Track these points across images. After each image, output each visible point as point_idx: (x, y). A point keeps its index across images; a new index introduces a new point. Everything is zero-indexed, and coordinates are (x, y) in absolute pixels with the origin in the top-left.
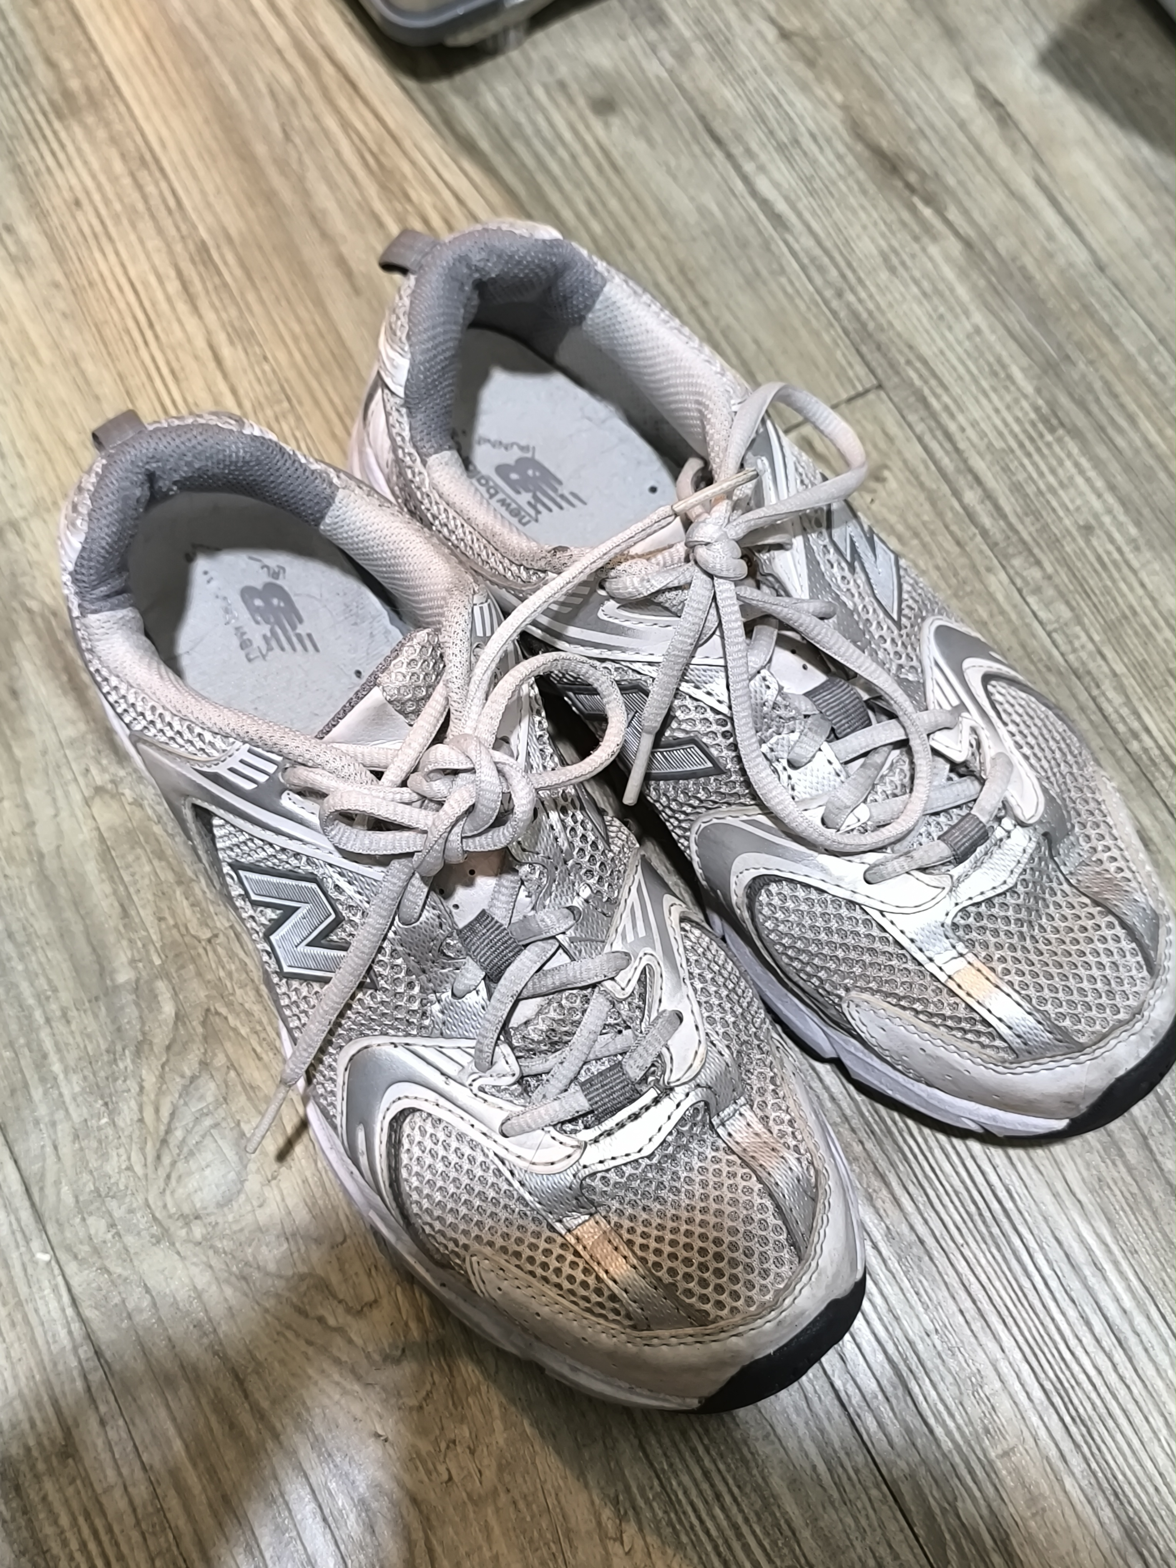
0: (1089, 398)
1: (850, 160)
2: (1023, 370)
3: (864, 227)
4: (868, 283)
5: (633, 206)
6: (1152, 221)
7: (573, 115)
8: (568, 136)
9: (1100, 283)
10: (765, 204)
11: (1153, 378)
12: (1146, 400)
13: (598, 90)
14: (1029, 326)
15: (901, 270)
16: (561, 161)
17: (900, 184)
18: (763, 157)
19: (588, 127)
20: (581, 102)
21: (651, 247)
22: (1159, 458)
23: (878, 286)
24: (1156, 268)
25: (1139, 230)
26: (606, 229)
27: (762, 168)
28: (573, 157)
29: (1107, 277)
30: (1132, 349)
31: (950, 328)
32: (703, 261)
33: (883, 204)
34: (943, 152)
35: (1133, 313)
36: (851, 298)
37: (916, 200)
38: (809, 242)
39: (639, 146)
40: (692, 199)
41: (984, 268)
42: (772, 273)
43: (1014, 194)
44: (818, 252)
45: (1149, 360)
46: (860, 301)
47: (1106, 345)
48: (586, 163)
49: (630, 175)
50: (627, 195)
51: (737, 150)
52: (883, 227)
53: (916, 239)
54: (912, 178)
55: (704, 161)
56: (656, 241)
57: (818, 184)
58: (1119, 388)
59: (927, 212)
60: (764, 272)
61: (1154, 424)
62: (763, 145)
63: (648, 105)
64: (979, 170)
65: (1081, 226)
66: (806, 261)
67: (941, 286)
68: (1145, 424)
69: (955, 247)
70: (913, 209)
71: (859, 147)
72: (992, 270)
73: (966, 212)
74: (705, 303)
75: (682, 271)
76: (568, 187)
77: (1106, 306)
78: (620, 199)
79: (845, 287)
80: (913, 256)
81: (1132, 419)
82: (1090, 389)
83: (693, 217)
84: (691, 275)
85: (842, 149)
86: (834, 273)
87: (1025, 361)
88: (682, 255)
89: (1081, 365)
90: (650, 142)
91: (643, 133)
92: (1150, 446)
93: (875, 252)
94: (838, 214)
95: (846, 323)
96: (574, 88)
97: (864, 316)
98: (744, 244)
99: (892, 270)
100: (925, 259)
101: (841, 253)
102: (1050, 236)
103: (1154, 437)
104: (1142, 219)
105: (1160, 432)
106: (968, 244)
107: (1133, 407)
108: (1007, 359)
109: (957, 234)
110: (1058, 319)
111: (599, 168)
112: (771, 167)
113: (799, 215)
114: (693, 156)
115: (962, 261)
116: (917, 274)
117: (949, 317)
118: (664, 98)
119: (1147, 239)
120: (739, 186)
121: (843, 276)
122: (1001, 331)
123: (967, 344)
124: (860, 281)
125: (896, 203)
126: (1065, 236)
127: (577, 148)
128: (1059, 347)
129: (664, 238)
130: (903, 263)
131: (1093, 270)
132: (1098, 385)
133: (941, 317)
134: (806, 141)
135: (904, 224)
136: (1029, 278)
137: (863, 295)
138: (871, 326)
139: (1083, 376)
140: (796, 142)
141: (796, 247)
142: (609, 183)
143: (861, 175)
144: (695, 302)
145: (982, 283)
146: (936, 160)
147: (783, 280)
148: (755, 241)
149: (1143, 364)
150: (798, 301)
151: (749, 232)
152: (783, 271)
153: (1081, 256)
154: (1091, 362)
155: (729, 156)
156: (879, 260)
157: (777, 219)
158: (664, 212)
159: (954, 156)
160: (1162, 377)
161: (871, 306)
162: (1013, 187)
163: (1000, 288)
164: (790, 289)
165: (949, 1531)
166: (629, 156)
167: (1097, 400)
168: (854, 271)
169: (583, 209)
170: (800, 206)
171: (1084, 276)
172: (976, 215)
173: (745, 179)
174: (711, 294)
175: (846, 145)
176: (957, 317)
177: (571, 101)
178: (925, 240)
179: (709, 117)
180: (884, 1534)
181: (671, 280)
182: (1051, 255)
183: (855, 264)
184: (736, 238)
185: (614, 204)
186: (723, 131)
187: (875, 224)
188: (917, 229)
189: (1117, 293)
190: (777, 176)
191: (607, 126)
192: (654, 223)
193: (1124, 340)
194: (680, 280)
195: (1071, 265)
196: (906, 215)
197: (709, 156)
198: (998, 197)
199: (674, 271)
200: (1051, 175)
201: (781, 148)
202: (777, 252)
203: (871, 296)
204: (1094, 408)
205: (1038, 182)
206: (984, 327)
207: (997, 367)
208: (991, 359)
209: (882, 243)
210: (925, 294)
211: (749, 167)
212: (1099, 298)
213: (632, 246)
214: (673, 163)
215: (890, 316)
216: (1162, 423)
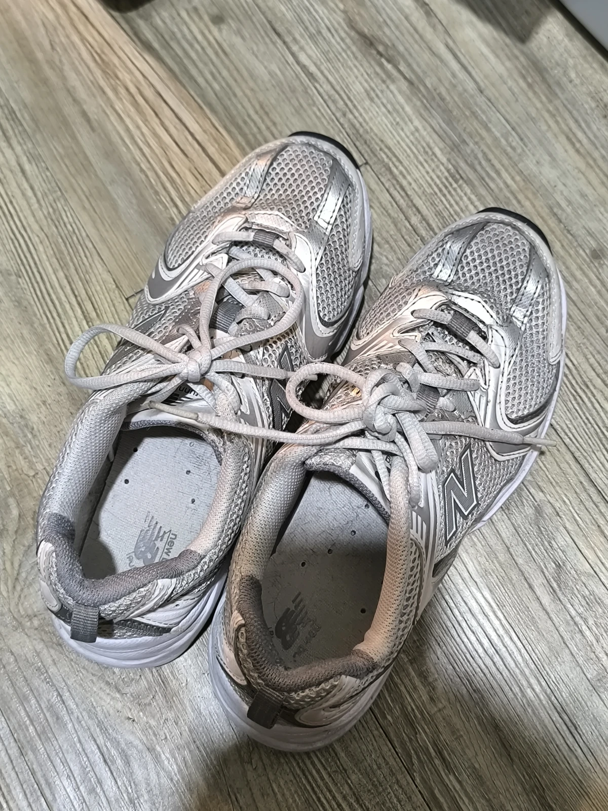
0: (476, 162)
1: (348, 41)
2: (441, 150)
3: (357, 77)
4: (359, 107)
5: (235, 74)
6: (508, 64)
7: (202, 25)
8: (200, 37)
9: (481, 100)
10: (304, 68)
11: (509, 149)
12: (506, 161)
13: (215, 11)
14: (443, 125)
15: (376, 99)
16: (197, 52)
17: (374, 52)
18: (303, 42)
19: (210, 31)
20: (206, 18)
21: (246, 96)
22: (512, 193)
23: (364, 109)
24: (510, 89)
25: (501, 69)
26: (222, 87)
27: (302, 48)
28: (203, 48)
29: (486, 97)
30: (498, 135)
31: (402, 130)
32: (273, 101)
33: (366, 64)
34: (397, 33)
35: (498, 114)
36: (351, 116)
37: (383, 60)
38: (327, 87)
39: (237, 40)
40: (266, 68)
41: (420, 96)
42: (309, 105)
43: (434, 54)
44: (333, 92)
45: (507, 140)
46: (355, 117)
47: (484, 133)
48: (210, 51)
49: (233, 56)
50: (232, 67)
51: (288, 39)
52: (366, 76)
53: (384, 82)
54: (381, 48)
55: (271, 46)
56: (248, 92)
57: (331, 55)
58: (491, 156)
59: (389, 67)
60: (305, 105)
61: (510, 174)
62: (302, 36)
63: (241, 17)
64: (416, 42)
65: (470, 69)
66: (326, 97)
67: (398, 107)
68: (505, 175)
69: (404, 85)
70: (381, 66)
71: (353, 34)
72: (424, 96)
73: (409, 66)
74: (274, 124)
75: (262, 107)
76: (200, 65)
77: (484, 112)
78: (229, 70)
79: (348, 110)
80: (382, 92)
81: (498, 173)
82: (476, 158)
83: (266, 77)
84: (267, 110)
85: (343, 35)
86: (341, 103)
87: (442, 145)
88: (261, 98)
89: (471, 145)
90: (243, 38)
91: (239, 33)
92: (508, 186)
93: (363, 90)
94: (342, 71)
95: (348, 130)
96: (202, 10)
97: (358, 125)
98: (293, 91)
99: (372, 100)
100: (389, 92)
101: (345, 92)
102: (454, 75)
103: (509, 181)
104: (503, 64)
105: (513, 179)
106: (411, 83)
107: (498, 166)
108: (432, 145)
109: (405, 78)
110: (459, 121)
111: (216, 53)
112: (307, 47)
113: (322, 73)
114: (266, 43)
115: (408, 92)
116: (385, 101)
117: (401, 123)
118: (250, 13)
119: (505, 74)
120: (291, 59)
121: (346, 105)
122: (429, 129)
123: (411, 137)
124: (355, 106)
125: (373, 63)
126: (462, 75)
127: (205, 44)
128: (460, 136)
129: (252, 90)
130: (377, 96)
131: (477, 92)
132: (480, 156)
133: (398, 123)
134: (325, 31)
135: (378, 74)
136: (443, 99)
137: (357, 114)
138: (361, 131)
139: (472, 151)
140: (319, 32)
141: (321, 90)
142: (222, 62)
143: (354, 49)
144: (269, 124)
145: (418, 103)
146: (393, 38)
147: (315, 109)
148: (300, 89)
149: (503, 142)
150: (323, 119)
151: (296, 84)
152: (314, 104)
153: (470, 86)
154: (476, 143)
155: (285, 43)
156: (365, 94)
157: (310, 75)
158: (252, 75)
159: (403, 35)
160: (514, 149)
161: (361, 120)
162: (434, 50)
163: (428, 105)
164: (318, 113)
165: (413, 750)
166: (232, 46)
167: (480, 163)
168: (352, 102)
169: (209, 77)
170: (323, 68)
171: (472, 96)
172: (415, 66)
173: (293, 54)
174: (278, 120)
175: (346, 32)
176: (406, 123)
177: (201, 18)
178: (388, 82)
179: (274, 22)
180: (381, 753)
181: (257, 112)
182: (455, 86)
183: (352, 98)
184: (289, 87)
185: (225, 73)
186: (281, 29)
187: (362, 75)
188: (384, 76)
189: (490, 104)
190: (310, 52)
191: (220, 30)
192: (246, 82)
193: (493, 130)
194: (261, 112)
195: (465, 90)
196: (378, 69)
197: (274, 43)
198: (427, 56)
199: (258, 107)
200: (454, 42)
201: (311, 37)
202: (311, 94)
203: (361, 115)
204: (478, 168)
205: (447, 46)
206: (420, 127)
207: (427, 149)
208: (425, 145)
209: (366, 85)
210: (389, 111)
211: (295, 48)
212: (481, 109)
213: (235, 95)
214: (255, 48)
215: (371, 125)
216: (514, 173)
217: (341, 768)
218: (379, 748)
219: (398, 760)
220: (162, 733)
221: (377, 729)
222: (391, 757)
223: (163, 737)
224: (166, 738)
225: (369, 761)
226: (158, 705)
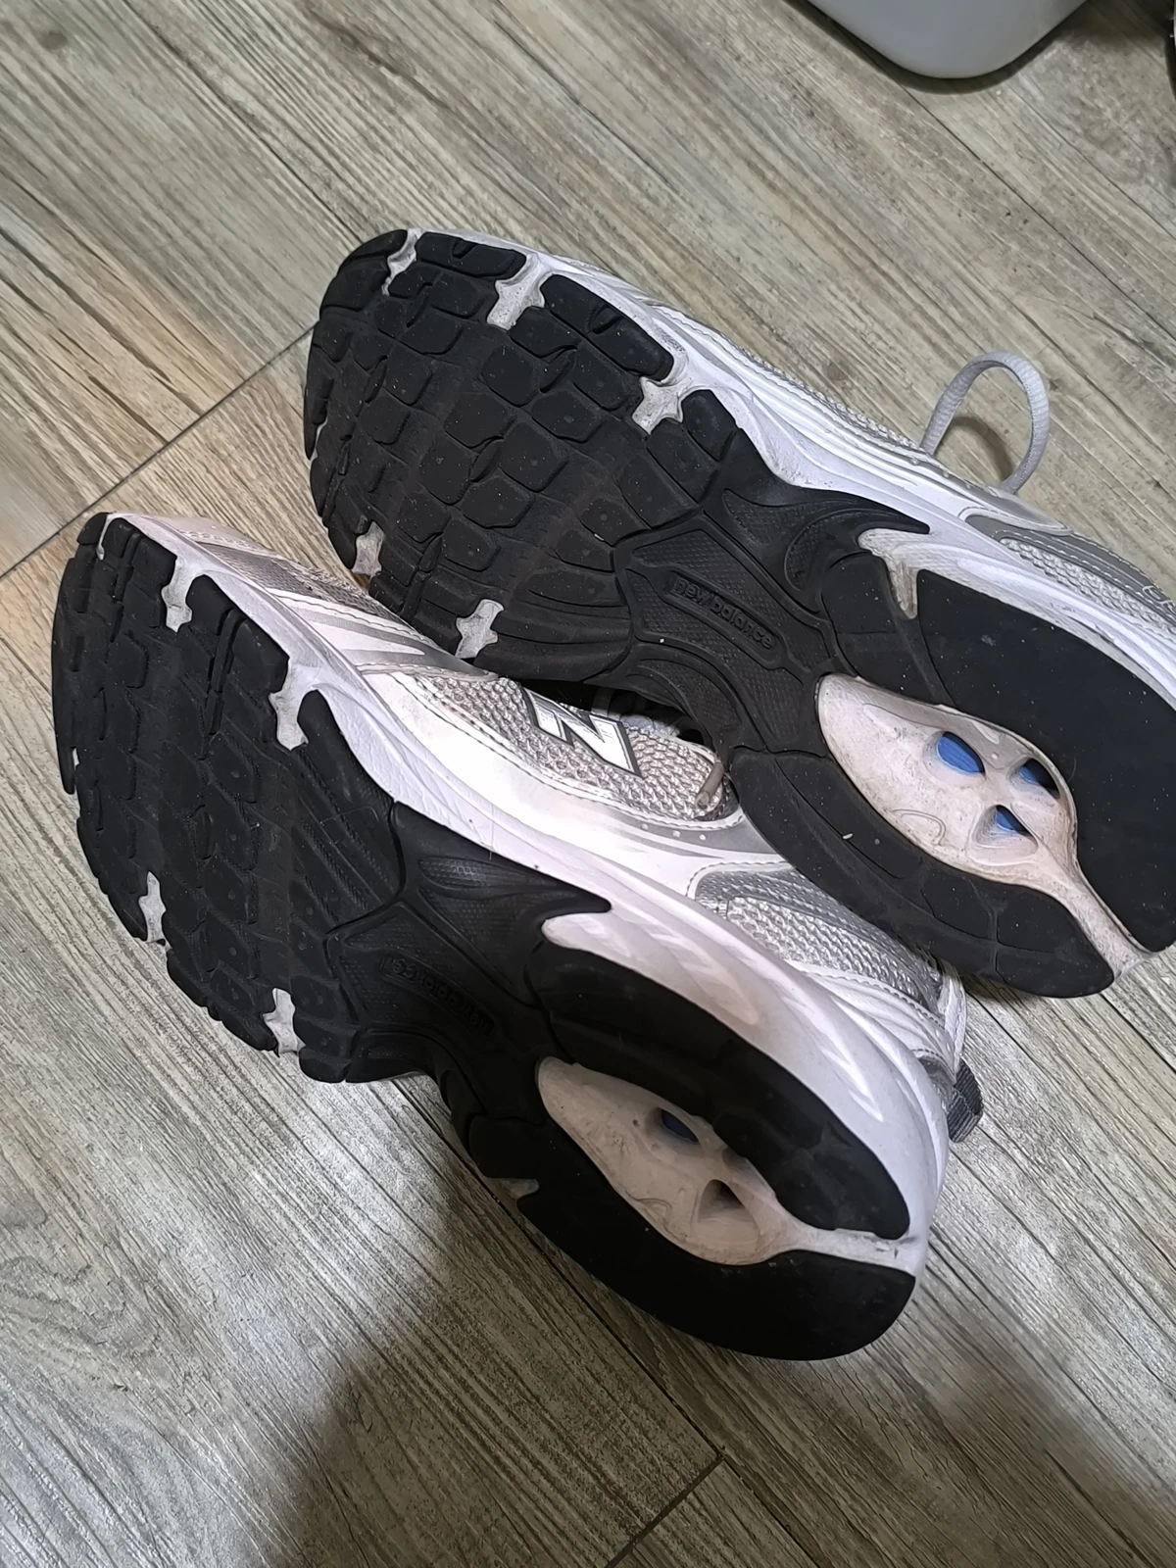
0: (589, 236)
1: (310, 42)
2: (520, 223)
3: (339, 110)
4: (353, 166)
5: (105, 137)
6: (616, 42)
7: (24, 55)
8: (24, 78)
9: (578, 117)
10: (235, 107)
11: (645, 202)
12: (643, 227)
13: (46, 24)
14: (516, 175)
15: (383, 147)
16: (23, 107)
17: (365, 57)
18: (225, 59)
19: (42, 65)
20: (31, 40)
21: (133, 177)
22: (664, 283)
23: (363, 167)
24: (629, 89)
25: (605, 54)
26: (84, 167)
27: (225, 71)
28: (34, 99)
29: (585, 109)
30: (622, 178)
31: (442, 196)
32: (187, 180)
33: (351, 82)
34: (402, 15)
35: (615, 139)
36: (341, 186)
37: (383, 70)
38: (287, 137)
39: (98, 74)
40: (162, 117)
41: (464, 126)
42: (257, 176)
43: (476, 43)
44: (299, 145)
45: (639, 187)
46: (349, 186)
47: (594, 179)
48: (48, 102)
49: (95, 106)
50: (96, 127)
51: (196, 57)
52: (357, 106)
53: (392, 111)
54: (375, 49)
55: (165, 75)
56: (136, 169)
57: (284, 76)
58: (615, 221)
59: (396, 80)
60: (249, 178)
61: (654, 249)
62: (220, 46)
63: (97, 28)
64: (440, 26)
65: (549, 63)
66: (287, 157)
67: (425, 154)
68: (646, 252)
69: (430, 111)
70: (382, 81)
71: (317, 28)
72: (471, 127)
73: (434, 73)
74: (198, 223)
75: (168, 194)
76: (35, 132)
77: (587, 140)
78: (92, 134)
79: (333, 174)
80: (391, 130)
81: (632, 249)
82: (588, 228)
83: (167, 137)
84: (178, 197)
85: (299, 33)
86: (319, 163)
87: (520, 213)
88: (164, 179)
89: (575, 204)
90: (108, 67)
91: (99, 59)
92: (654, 272)
93: (355, 133)
94: (309, 103)
95: (340, 213)
96: (20, 27)
97: (357, 201)
98: (223, 154)
99: (374, 148)
100: (404, 129)
101: (321, 141)
102: (521, 80)
103: (656, 262)
104: (608, 43)
105: (662, 256)
106: (441, 105)
107: (631, 237)
108: (503, 216)
109: (430, 97)
110: (544, 163)
111: (62, 104)
112: (234, 67)
113: (272, 111)
114: (155, 71)
115: (440, 124)
116: (400, 148)
117: (438, 183)
118: (114, 17)
119: (615, 62)
120: (208, 94)
121: (329, 165)
122: (492, 187)
123: (461, 208)
124: (344, 165)
125: (364, 78)
126: (535, 76)
127: (37, 90)
128: (550, 192)
129: (144, 164)
130: (383, 138)
131: (570, 104)
132: (594, 222)
133: (431, 186)
134: (263, 32)
135: (378, 98)
136: (508, 128)
137: (351, 180)
138: (365, 212)
139: (579, 216)
140: (253, 36)
141: (275, 144)
142: (77, 120)
143: (324, 56)
144: (188, 223)
145: (464, 142)
146: (395, 25)
147: (270, 182)
148: (235, 148)
149: (634, 190)
150: (289, 200)
151: (226, 139)
152: (268, 173)
153: (555, 94)
154: (584, 200)
155: (190, 64)
156: (360, 140)
157: (249, 119)
158: (137, 137)
159: (413, 17)
160: (654, 200)
161: (361, 190)
162: (475, 36)
163: (482, 143)
164: (278, 190)
166: (91, 86)
167: (597, 237)
168: (337, 158)
169: (57, 152)
170: (271, 102)
171: (561, 114)
172: (445, 73)
173: (210, 85)
174: (202, 213)
175: (303, 27)
176: (446, 183)
177: (20, 41)
178: (400, 110)
179: (162, 27)
181: (160, 206)
182: (525, 100)
183: (337, 150)
184: (214, 148)
185: (86, 140)
186: (177, 40)
187: (349, 104)
188: (391, 101)
189: (597, 123)
190: (242, 76)
191: (62, 59)
192: (130, 151)
193: (611, 169)
194: (168, 204)
195: (545, 104)
196: (377, 90)
197: (170, 69)
198: (463, 50)
199: (160, 195)
200: (510, 15)
201: (239, 46)
202: (259, 155)
203: (359, 180)
204: (595, 246)
205: (499, 26)
206: (474, 187)
207: (494, 225)
208: (488, 218)
209: (360, 123)
210: (410, 165)
211: (212, 72)
212: (580, 134)
213: (113, 180)
214: (136, 84)
215: (382, 196)
216: (661, 246)
217: (528, 1395)
218: (593, 1344)
219: (629, 1358)
220: (183, 1401)
221: (582, 1311)
222: (616, 1357)
223: (189, 1408)
224: (193, 1408)
225: (577, 1372)
226: (167, 1350)
